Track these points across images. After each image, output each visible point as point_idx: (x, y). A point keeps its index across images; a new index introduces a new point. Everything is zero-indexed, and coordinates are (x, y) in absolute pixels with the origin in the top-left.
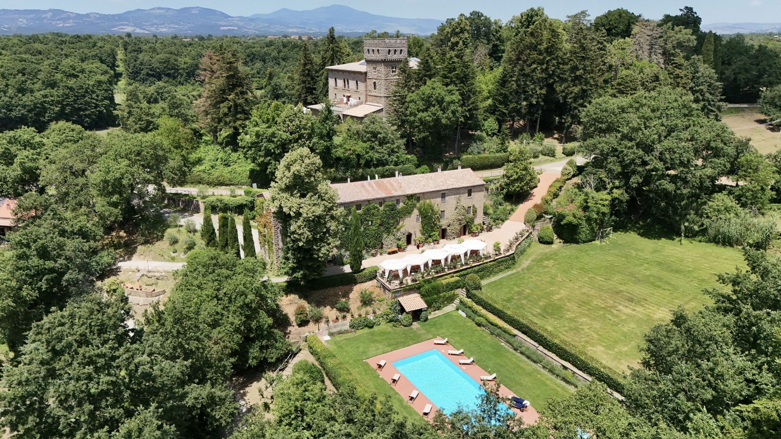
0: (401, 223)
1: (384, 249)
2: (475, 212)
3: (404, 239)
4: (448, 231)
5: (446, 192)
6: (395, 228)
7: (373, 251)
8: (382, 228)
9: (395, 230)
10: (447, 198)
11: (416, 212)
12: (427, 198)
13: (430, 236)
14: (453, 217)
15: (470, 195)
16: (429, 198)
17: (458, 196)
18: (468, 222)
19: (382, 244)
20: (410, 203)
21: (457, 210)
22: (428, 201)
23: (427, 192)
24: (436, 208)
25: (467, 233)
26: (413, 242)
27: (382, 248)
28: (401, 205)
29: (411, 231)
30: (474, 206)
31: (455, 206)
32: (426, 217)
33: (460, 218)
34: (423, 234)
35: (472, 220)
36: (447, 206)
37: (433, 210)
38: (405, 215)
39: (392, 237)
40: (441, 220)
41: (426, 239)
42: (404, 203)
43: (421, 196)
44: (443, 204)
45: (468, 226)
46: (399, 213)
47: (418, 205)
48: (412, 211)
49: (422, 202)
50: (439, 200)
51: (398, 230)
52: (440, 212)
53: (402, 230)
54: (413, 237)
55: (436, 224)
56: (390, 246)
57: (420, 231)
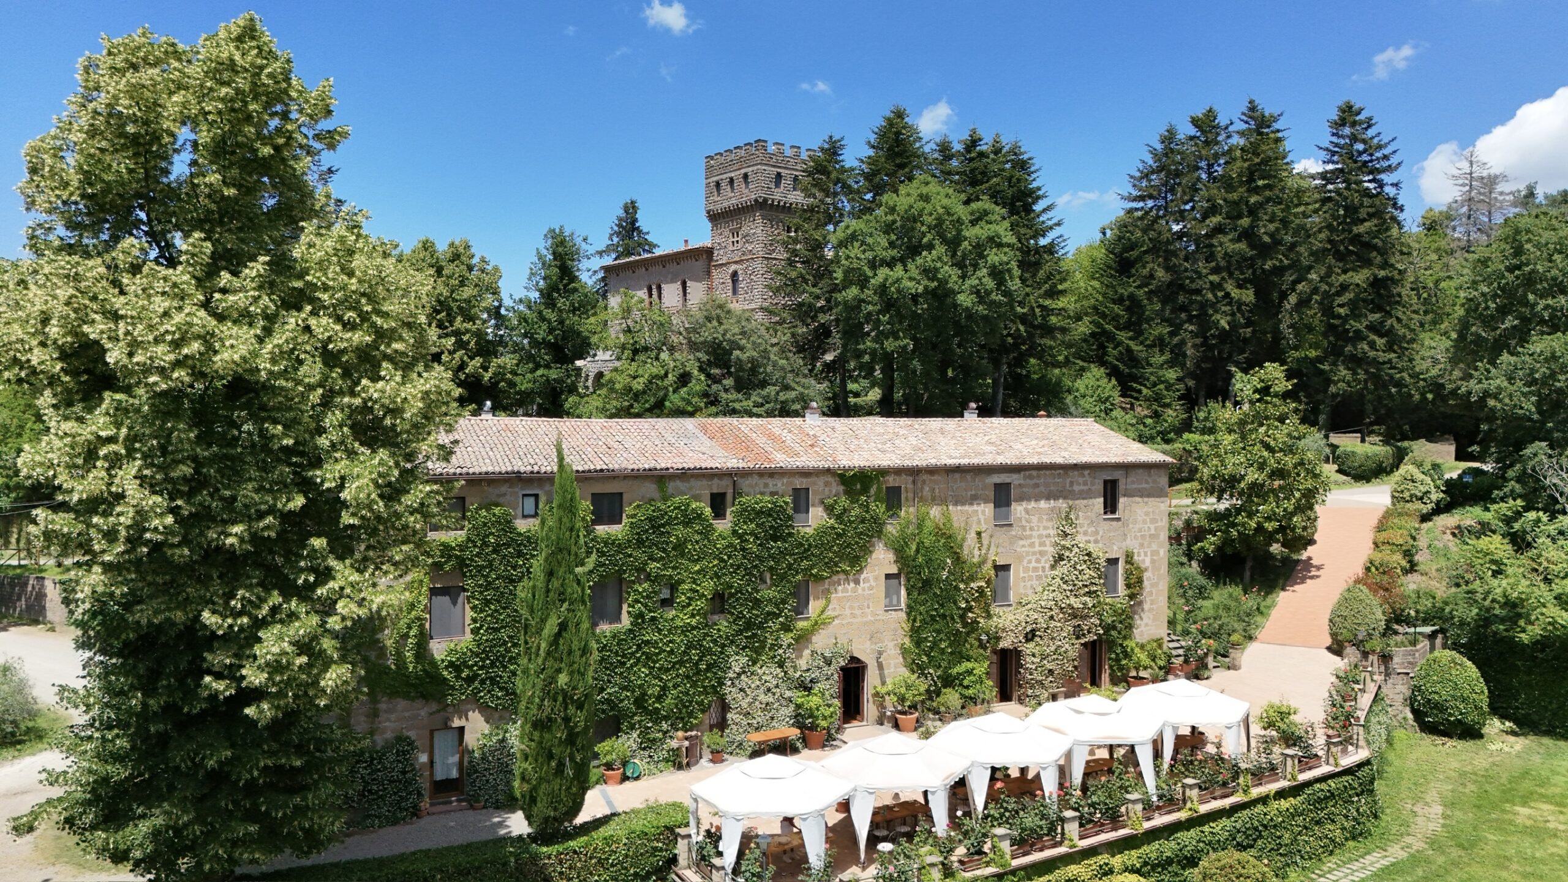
0: (814, 607)
1: (734, 733)
2: (1135, 584)
3: (829, 687)
4: (1029, 662)
5: (1014, 479)
6: (786, 628)
7: (677, 741)
8: (723, 625)
9: (787, 639)
10: (1018, 509)
11: (882, 560)
12: (934, 500)
13: (948, 681)
14: (1047, 599)
15: (1111, 506)
16: (943, 501)
17: (1062, 504)
18: (1109, 628)
19: (725, 708)
20: (856, 512)
21: (1063, 569)
22: (935, 512)
23: (932, 471)
24: (971, 551)
25: (1105, 677)
26: (870, 708)
27: (722, 725)
28: (816, 519)
29: (864, 652)
30: (1129, 558)
31: (1051, 551)
32: (927, 584)
33: (1076, 602)
34: (918, 669)
35: (1125, 620)
36: (1021, 546)
37: (958, 559)
38: (832, 566)
39: (769, 673)
40: (995, 609)
41: (932, 694)
42: (829, 509)
43: (904, 483)
44: (1001, 536)
45: (1111, 644)
46: (805, 554)
47: (892, 528)
48: (867, 550)
49: (908, 512)
50: (983, 512)
51: (803, 639)
52: (988, 570)
53: (821, 642)
54: (871, 682)
55: (973, 626)
56: (760, 718)
57: (904, 652)
